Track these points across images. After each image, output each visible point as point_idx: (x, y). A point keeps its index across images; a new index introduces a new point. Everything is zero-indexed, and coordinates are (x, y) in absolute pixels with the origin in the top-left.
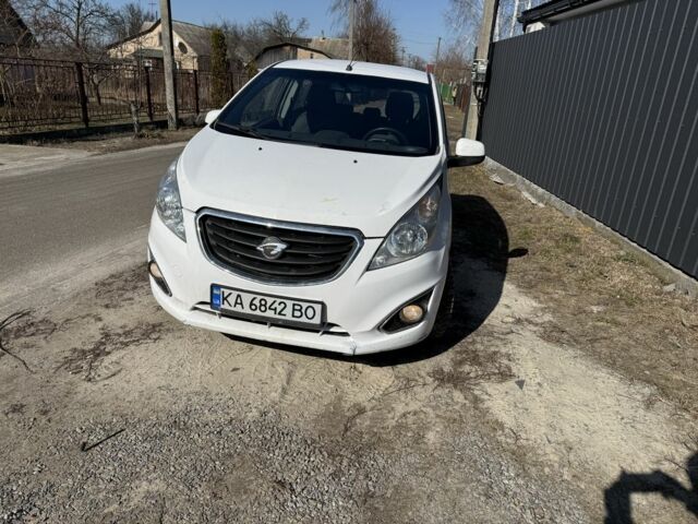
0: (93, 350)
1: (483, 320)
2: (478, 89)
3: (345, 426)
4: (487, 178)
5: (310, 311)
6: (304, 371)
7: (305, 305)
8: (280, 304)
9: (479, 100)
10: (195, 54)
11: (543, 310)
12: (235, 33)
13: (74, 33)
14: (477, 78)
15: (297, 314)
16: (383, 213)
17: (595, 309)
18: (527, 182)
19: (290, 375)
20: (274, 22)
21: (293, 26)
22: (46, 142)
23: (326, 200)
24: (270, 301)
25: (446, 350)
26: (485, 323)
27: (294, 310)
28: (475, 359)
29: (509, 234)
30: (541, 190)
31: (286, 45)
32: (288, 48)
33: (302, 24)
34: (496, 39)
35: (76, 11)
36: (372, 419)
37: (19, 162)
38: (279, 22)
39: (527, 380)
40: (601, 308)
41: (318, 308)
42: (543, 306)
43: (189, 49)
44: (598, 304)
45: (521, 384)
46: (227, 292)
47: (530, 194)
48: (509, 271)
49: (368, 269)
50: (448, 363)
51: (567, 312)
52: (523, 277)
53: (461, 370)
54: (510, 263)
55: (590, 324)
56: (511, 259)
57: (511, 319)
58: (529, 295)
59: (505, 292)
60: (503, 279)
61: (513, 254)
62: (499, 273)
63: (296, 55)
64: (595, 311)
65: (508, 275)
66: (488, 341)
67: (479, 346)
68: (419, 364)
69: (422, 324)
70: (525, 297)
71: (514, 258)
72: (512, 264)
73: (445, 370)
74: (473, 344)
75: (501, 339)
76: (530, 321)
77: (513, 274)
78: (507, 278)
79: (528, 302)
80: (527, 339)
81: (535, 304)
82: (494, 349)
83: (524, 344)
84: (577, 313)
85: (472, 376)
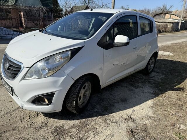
12: (148, 11)
21: (168, 8)
32: (163, 14)
33: (171, 7)
41: (10, 88)
48: (160, 96)
49: (24, 78)
50: (70, 125)
51: (163, 123)
52: (164, 100)
53: (70, 130)
54: (167, 92)
55: (168, 133)
56: (170, 91)
57: (126, 117)
58: (154, 108)
59: (143, 104)
60: (152, 99)
61: (174, 90)
62: (154, 96)
63: (165, 16)
64: (181, 129)
65: (157, 98)
66: (100, 122)
67: (93, 123)
68: (59, 121)
69: (50, 105)
70: (149, 109)
71: (172, 91)
72: (167, 93)
73: (65, 128)
74: (92, 121)
75: (107, 123)
76: (134, 121)
77: (160, 98)
78: (155, 99)
79: (147, 112)
80: (120, 128)
81: (150, 114)
82: (97, 127)
83: (113, 130)
84: (168, 125)
85: (70, 134)
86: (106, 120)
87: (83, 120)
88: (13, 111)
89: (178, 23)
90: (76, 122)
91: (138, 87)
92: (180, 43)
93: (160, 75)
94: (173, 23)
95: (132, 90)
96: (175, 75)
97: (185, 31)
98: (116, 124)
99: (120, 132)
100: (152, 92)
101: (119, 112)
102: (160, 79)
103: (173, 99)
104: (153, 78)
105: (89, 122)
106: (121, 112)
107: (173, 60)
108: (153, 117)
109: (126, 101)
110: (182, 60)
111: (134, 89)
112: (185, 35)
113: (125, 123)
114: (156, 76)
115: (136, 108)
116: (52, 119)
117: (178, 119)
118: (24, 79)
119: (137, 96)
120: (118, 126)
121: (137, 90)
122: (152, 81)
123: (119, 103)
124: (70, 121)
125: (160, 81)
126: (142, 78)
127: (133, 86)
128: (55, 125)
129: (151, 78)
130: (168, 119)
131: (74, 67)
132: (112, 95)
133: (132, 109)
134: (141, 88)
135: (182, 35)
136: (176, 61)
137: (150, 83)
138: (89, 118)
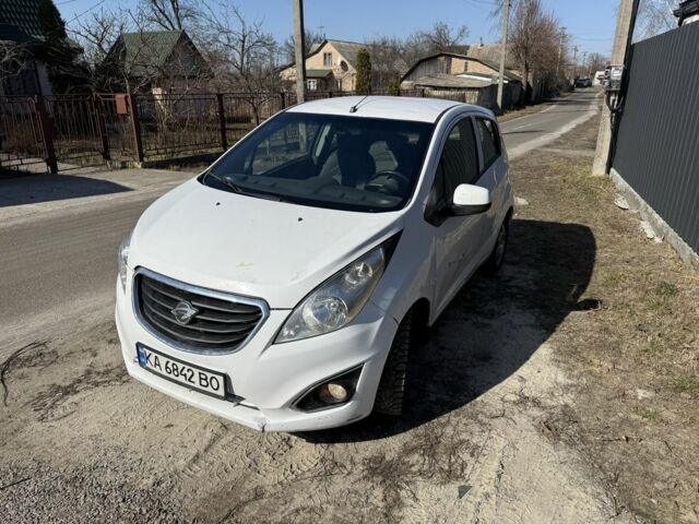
0: (66, 388)
1: (476, 397)
2: (612, 98)
3: (231, 511)
4: (610, 200)
5: (214, 381)
6: (233, 436)
7: (209, 375)
8: (188, 370)
9: (613, 111)
10: (355, 71)
11: (567, 388)
12: (394, 49)
13: (239, 63)
14: (610, 86)
15: (204, 383)
16: (296, 281)
17: (641, 394)
18: (650, 209)
19: (213, 441)
20: (434, 33)
21: (453, 36)
22: (186, 166)
23: (242, 265)
24: (180, 366)
25: (404, 431)
26: (478, 399)
27: (201, 379)
28: (430, 448)
29: (593, 278)
30: (661, 221)
31: (441, 55)
32: (442, 58)
33: (463, 32)
34: (634, 41)
35: (240, 43)
36: (263, 508)
37: (148, 188)
38: (439, 33)
39: (477, 487)
40: (650, 394)
41: (221, 379)
42: (570, 382)
43: (350, 67)
44: (648, 388)
45: (463, 491)
46: (148, 352)
47: (651, 225)
48: (558, 329)
49: (274, 341)
50: (397, 449)
51: (599, 394)
52: (571, 338)
53: (406, 460)
54: (568, 317)
55: (621, 415)
56: (572, 313)
57: (514, 398)
58: (562, 364)
59: (533, 358)
60: (544, 341)
61: (579, 307)
62: (544, 331)
63: (450, 64)
64: (640, 398)
65: (554, 335)
66: (466, 425)
67: (449, 430)
68: (362, 445)
69: (349, 404)
70: (554, 368)
71: (578, 313)
72: (569, 320)
73: (388, 458)
74: (443, 426)
75: (482, 424)
76: (536, 403)
77: (560, 334)
78: (550, 339)
79: (553, 376)
80: (518, 427)
81: (562, 379)
82: (464, 436)
83: (507, 434)
84: (612, 396)
85: (414, 469)
86: (474, 417)
87: (421, 429)
88: (206, 450)
89: (494, 88)
90: (406, 437)
91: (492, 315)
92: (522, 159)
93: (524, 270)
94: (479, 89)
95: (485, 325)
96: (562, 265)
97: (516, 113)
98: (503, 419)
99: (523, 436)
100: (533, 322)
101: (491, 390)
102: (530, 282)
103: (591, 333)
104: (513, 283)
105: (438, 431)
106: (496, 388)
107: (532, 219)
108: (572, 385)
109: (490, 358)
110: (557, 217)
111: (486, 321)
112: (521, 128)
113: (520, 412)
114: (516, 276)
115: (524, 370)
116: (337, 445)
117: (624, 379)
118: (273, 343)
119: (505, 340)
120: (511, 422)
121: (495, 323)
122: (514, 290)
123: (474, 366)
124: (390, 439)
125: (534, 288)
126: (484, 285)
127: (479, 314)
128: (358, 458)
129: (510, 284)
130: (604, 382)
131: (395, 290)
132: (443, 348)
133: (516, 374)
134: (503, 317)
135: (516, 129)
136: (542, 222)
137: (513, 297)
138: (429, 420)
